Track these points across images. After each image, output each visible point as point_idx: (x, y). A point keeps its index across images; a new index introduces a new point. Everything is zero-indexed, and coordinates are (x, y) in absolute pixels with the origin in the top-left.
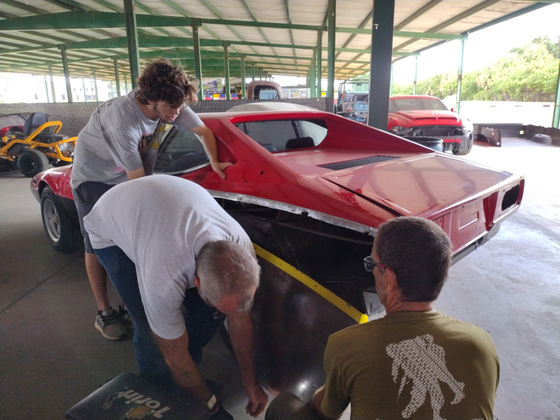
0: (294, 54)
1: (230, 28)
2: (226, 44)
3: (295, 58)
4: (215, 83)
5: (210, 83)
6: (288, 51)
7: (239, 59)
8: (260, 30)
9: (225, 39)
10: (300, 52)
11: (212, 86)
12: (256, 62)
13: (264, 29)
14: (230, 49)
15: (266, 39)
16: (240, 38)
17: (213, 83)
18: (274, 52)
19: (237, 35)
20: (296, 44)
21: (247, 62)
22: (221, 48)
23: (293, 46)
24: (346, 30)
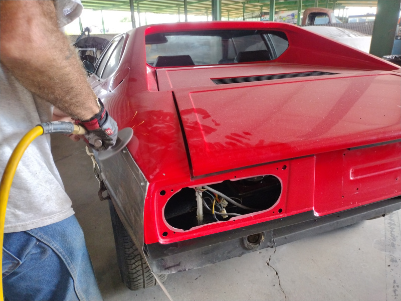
4: (293, 15)
5: (289, 16)
11: (291, 17)
17: (291, 15)
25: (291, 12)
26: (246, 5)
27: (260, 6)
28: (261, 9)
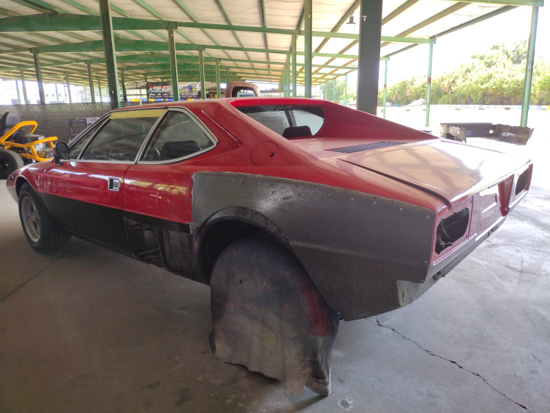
0: (268, 58)
1: (205, 32)
2: (202, 48)
3: (268, 62)
5: (185, 88)
6: (262, 56)
7: (214, 63)
8: (234, 34)
9: (199, 43)
10: (273, 57)
11: (187, 90)
12: (230, 67)
13: (238, 33)
14: (204, 54)
15: (240, 44)
16: (214, 42)
17: (188, 87)
18: (248, 57)
19: (212, 39)
20: (270, 48)
21: (221, 67)
23: (267, 51)
24: (319, 34)
25: (186, 84)
26: (125, 72)
27: (143, 74)
28: (146, 79)
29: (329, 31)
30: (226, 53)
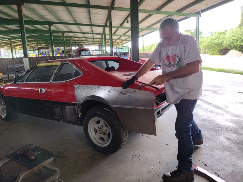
0: (93, 37)
1: (65, 26)
2: (63, 32)
3: (93, 38)
6: (90, 36)
7: (69, 39)
8: (78, 27)
9: (63, 30)
10: (96, 36)
12: (76, 40)
13: (80, 26)
14: (65, 35)
15: (81, 31)
16: (69, 30)
17: (57, 49)
18: (85, 36)
19: (68, 29)
20: (94, 32)
21: (72, 40)
22: (61, 34)
23: (93, 33)
24: (115, 27)
26: (28, 43)
28: (37, 46)
29: (119, 26)
30: (75, 34)
